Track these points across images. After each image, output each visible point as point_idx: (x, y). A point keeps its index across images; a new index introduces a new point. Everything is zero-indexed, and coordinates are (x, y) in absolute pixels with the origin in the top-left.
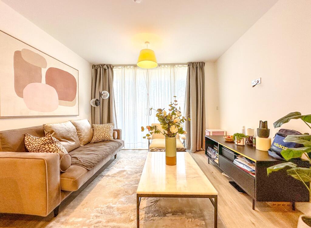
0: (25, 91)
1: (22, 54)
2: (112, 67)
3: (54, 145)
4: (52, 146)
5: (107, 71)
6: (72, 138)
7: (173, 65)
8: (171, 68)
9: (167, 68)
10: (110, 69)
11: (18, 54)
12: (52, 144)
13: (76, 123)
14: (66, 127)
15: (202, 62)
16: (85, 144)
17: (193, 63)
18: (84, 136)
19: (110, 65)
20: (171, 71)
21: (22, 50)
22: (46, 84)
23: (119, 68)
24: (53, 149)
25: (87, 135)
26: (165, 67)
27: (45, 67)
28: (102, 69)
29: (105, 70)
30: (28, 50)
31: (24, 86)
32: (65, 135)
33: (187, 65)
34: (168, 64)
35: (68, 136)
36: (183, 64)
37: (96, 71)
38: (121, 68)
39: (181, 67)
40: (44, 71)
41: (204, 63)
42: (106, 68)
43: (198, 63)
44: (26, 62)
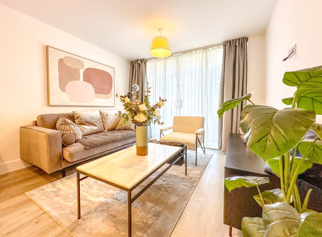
0: (67, 87)
1: (64, 60)
2: (145, 61)
3: (69, 126)
4: (67, 126)
5: (141, 65)
6: (95, 123)
7: (206, 48)
8: (203, 53)
9: (199, 53)
10: (143, 63)
11: (61, 61)
12: (67, 125)
13: (104, 112)
14: (91, 115)
15: (243, 38)
16: (109, 130)
17: (230, 42)
18: (109, 123)
19: (143, 59)
20: (202, 57)
21: (64, 57)
22: (84, 81)
23: (152, 61)
24: (67, 129)
25: (112, 123)
26: (196, 52)
27: (83, 68)
28: (137, 64)
29: (140, 64)
30: (69, 57)
31: (66, 84)
32: (88, 120)
33: (222, 46)
34: (199, 49)
35: (92, 121)
36: (218, 45)
37: (133, 66)
38: (153, 61)
39: (216, 49)
40: (82, 72)
41: (247, 39)
42: (140, 63)
43: (238, 40)
44: (67, 66)
